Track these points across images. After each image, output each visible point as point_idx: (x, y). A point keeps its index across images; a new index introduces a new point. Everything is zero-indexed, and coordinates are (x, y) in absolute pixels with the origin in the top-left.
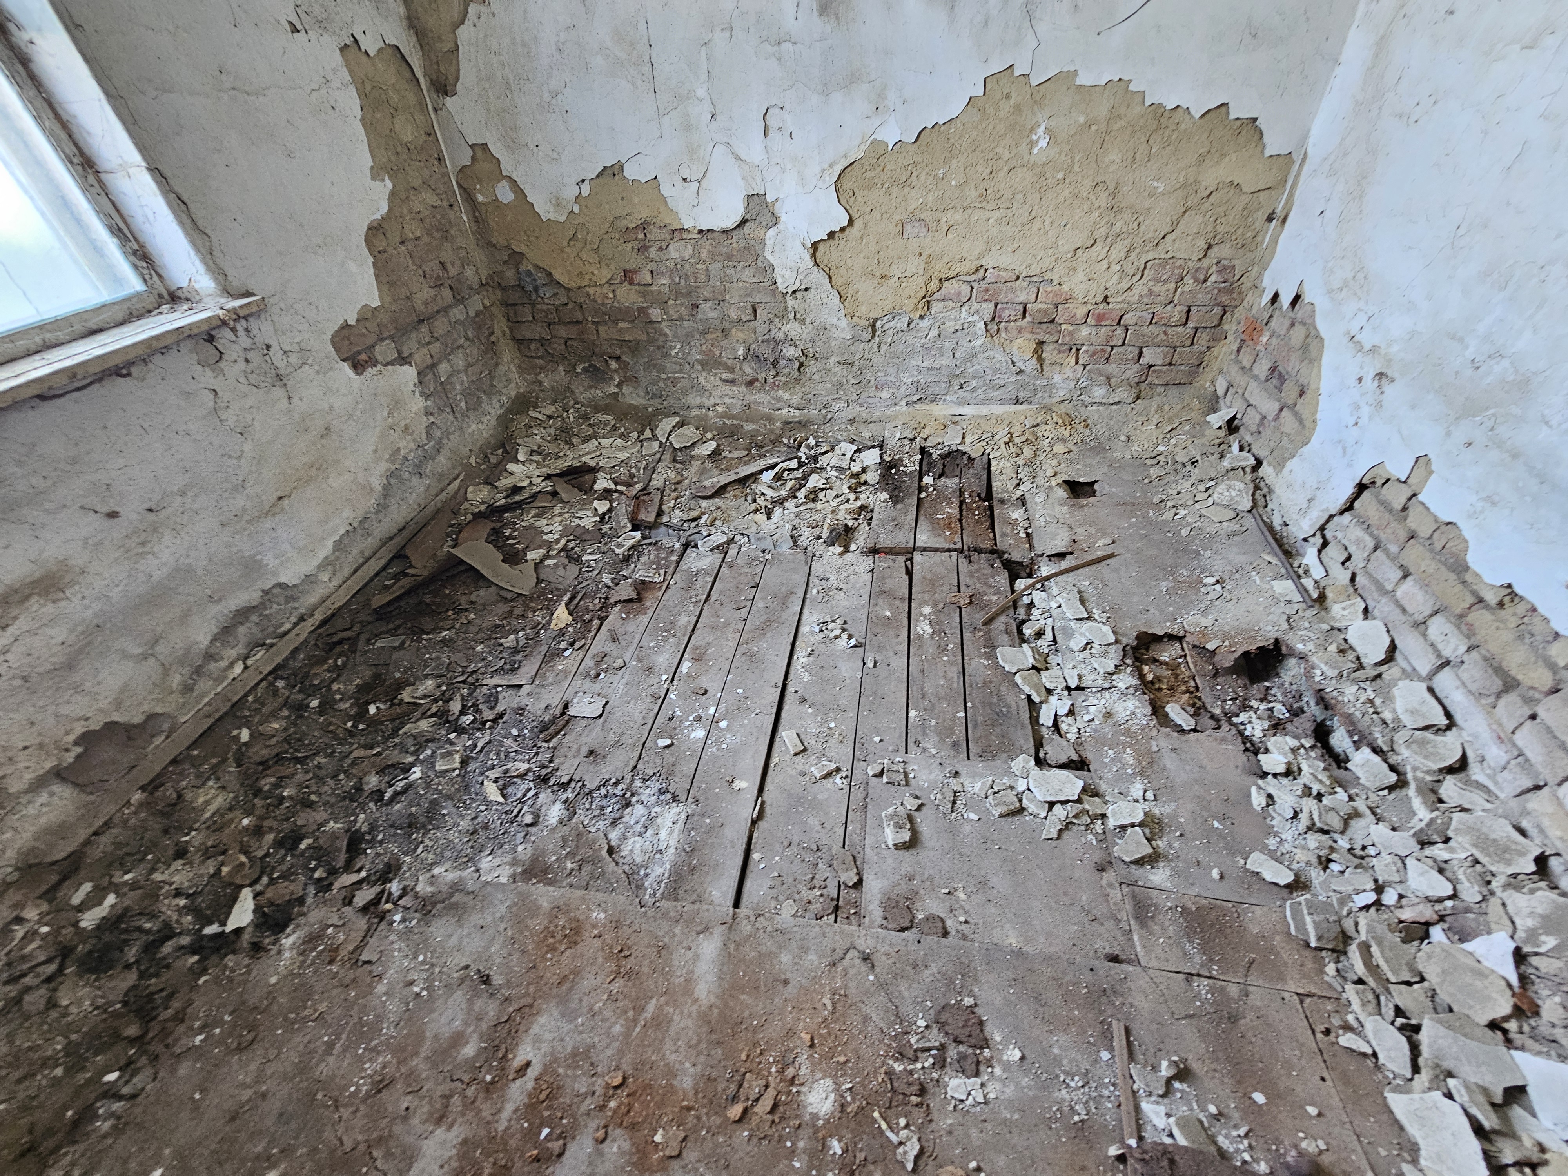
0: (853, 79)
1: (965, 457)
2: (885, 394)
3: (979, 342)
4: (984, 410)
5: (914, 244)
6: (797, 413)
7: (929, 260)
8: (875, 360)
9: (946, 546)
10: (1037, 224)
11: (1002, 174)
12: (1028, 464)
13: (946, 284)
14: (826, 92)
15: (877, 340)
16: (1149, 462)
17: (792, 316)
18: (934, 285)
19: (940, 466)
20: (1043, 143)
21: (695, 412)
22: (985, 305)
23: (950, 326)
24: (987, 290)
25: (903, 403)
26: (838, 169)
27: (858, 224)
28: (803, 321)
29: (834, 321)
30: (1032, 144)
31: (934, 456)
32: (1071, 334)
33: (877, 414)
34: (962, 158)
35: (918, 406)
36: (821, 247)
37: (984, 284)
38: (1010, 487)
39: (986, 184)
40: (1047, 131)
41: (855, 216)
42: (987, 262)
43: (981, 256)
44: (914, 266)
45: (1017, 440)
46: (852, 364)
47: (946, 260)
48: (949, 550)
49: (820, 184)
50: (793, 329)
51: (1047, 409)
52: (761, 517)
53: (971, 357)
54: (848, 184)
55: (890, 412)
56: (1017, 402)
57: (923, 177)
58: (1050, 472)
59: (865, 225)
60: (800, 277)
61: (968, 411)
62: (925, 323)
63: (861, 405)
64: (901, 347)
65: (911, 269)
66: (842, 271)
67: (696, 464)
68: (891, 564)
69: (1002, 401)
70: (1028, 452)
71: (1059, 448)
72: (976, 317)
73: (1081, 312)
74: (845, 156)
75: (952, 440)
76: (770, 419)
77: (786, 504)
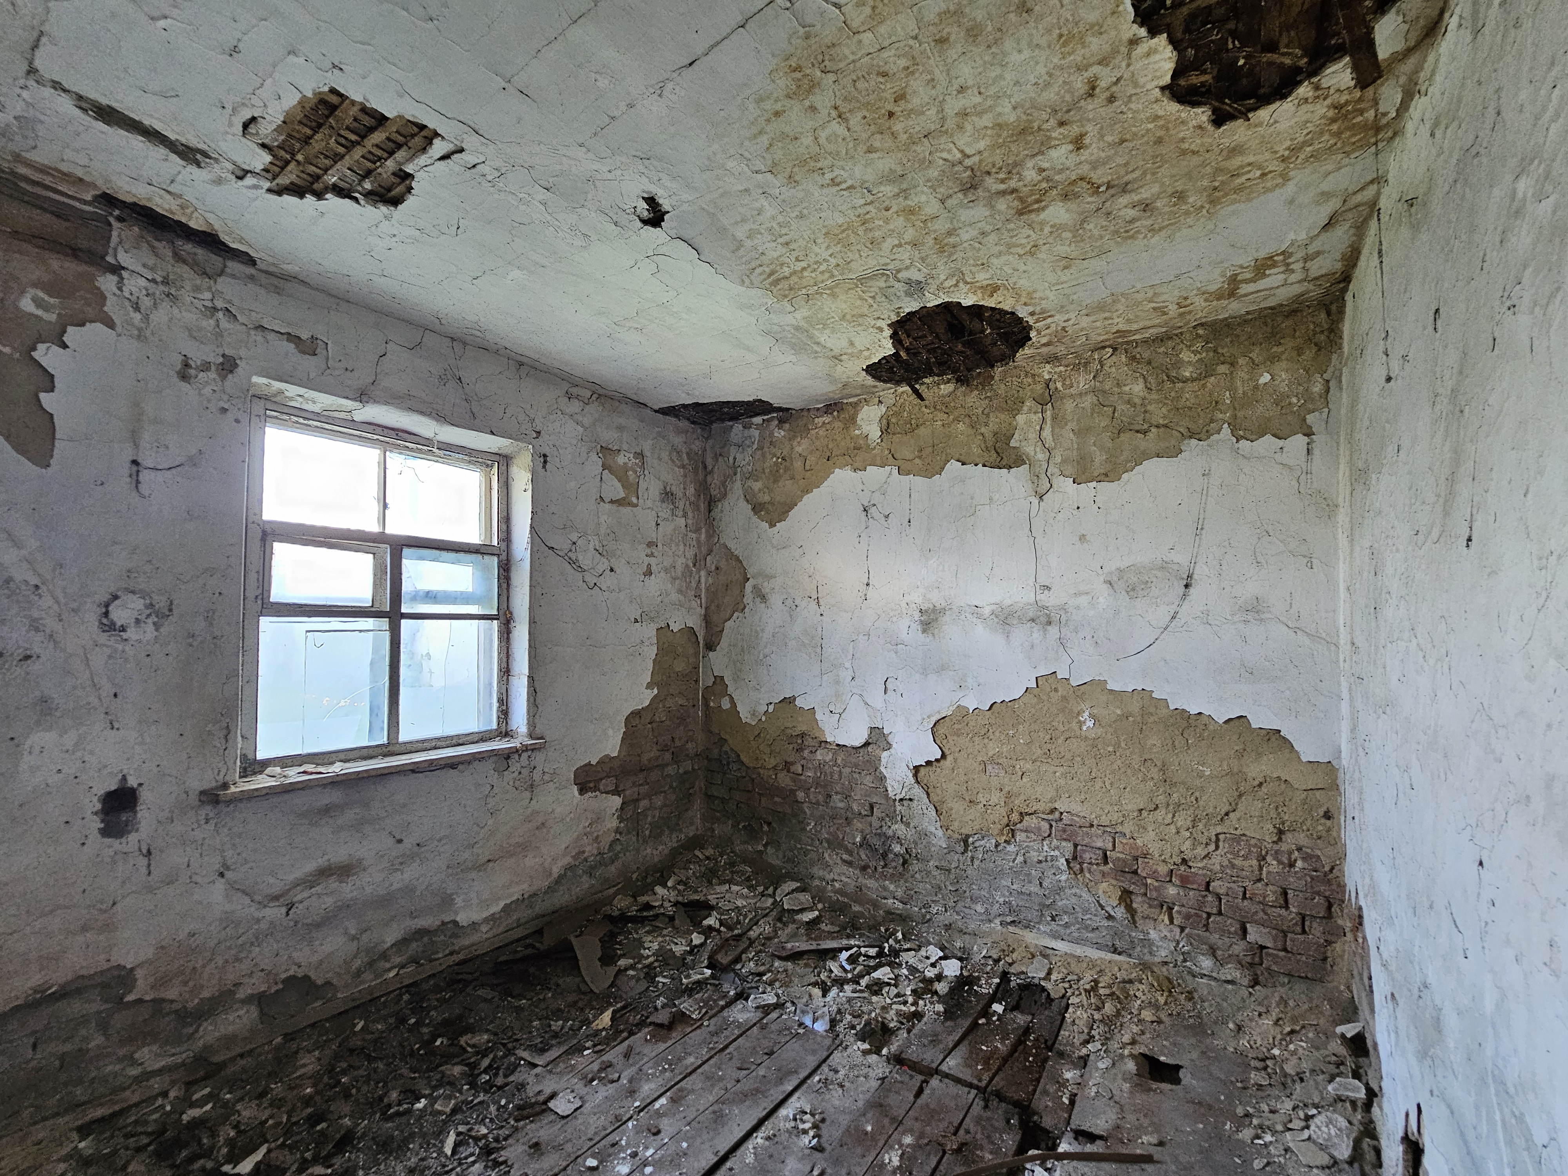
0: (942, 668)
1: (1044, 995)
2: (979, 908)
3: (1064, 877)
4: (1079, 950)
5: (995, 781)
6: (901, 906)
7: (1009, 795)
8: (969, 872)
9: (969, 1079)
10: (1098, 784)
11: (1060, 741)
12: (1107, 1021)
13: (1027, 818)
14: (925, 673)
15: (970, 854)
16: (1254, 1063)
17: (899, 818)
18: (1015, 817)
19: (1016, 996)
20: (1090, 723)
21: (817, 882)
22: (1064, 844)
23: (1034, 856)
24: (1064, 831)
25: (997, 921)
26: (933, 720)
27: (950, 758)
28: (908, 825)
29: (933, 830)
30: (1081, 724)
31: (1012, 984)
32: (1157, 889)
33: (972, 926)
34: (1027, 725)
35: (1011, 928)
36: (922, 772)
37: (1060, 825)
38: (1077, 1042)
39: (1049, 746)
40: (1091, 716)
41: (947, 752)
42: (1061, 806)
43: (1054, 801)
44: (996, 797)
45: (1102, 991)
46: (949, 871)
47: (1022, 797)
48: (971, 1086)
49: (921, 727)
50: (899, 829)
51: (1145, 967)
52: (817, 992)
53: (1059, 890)
54: (942, 730)
55: (986, 927)
56: (1115, 951)
57: (997, 734)
58: (1126, 1038)
59: (955, 760)
60: (905, 789)
61: (1062, 946)
62: (1011, 848)
63: (958, 913)
64: (991, 865)
65: (994, 799)
66: (939, 791)
67: (791, 927)
68: (906, 1078)
69: (1099, 946)
70: (1109, 1008)
71: (1147, 1015)
72: (1057, 853)
73: (1163, 869)
74: (939, 712)
75: (1036, 971)
76: (875, 905)
77: (846, 987)
